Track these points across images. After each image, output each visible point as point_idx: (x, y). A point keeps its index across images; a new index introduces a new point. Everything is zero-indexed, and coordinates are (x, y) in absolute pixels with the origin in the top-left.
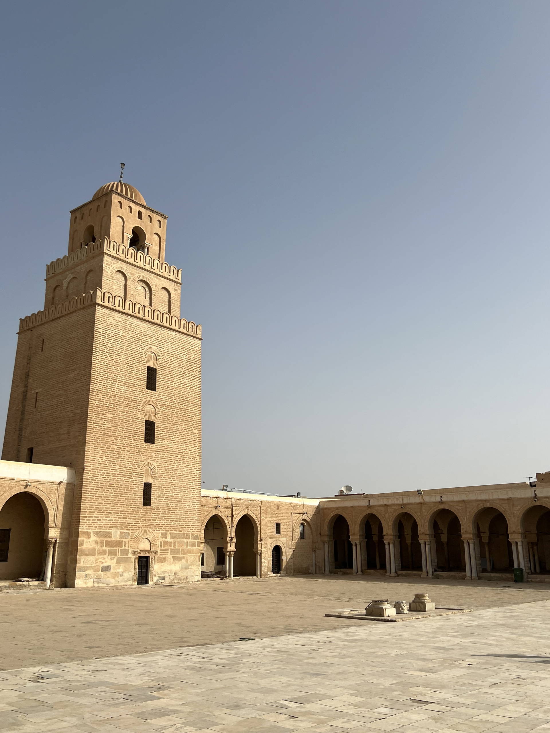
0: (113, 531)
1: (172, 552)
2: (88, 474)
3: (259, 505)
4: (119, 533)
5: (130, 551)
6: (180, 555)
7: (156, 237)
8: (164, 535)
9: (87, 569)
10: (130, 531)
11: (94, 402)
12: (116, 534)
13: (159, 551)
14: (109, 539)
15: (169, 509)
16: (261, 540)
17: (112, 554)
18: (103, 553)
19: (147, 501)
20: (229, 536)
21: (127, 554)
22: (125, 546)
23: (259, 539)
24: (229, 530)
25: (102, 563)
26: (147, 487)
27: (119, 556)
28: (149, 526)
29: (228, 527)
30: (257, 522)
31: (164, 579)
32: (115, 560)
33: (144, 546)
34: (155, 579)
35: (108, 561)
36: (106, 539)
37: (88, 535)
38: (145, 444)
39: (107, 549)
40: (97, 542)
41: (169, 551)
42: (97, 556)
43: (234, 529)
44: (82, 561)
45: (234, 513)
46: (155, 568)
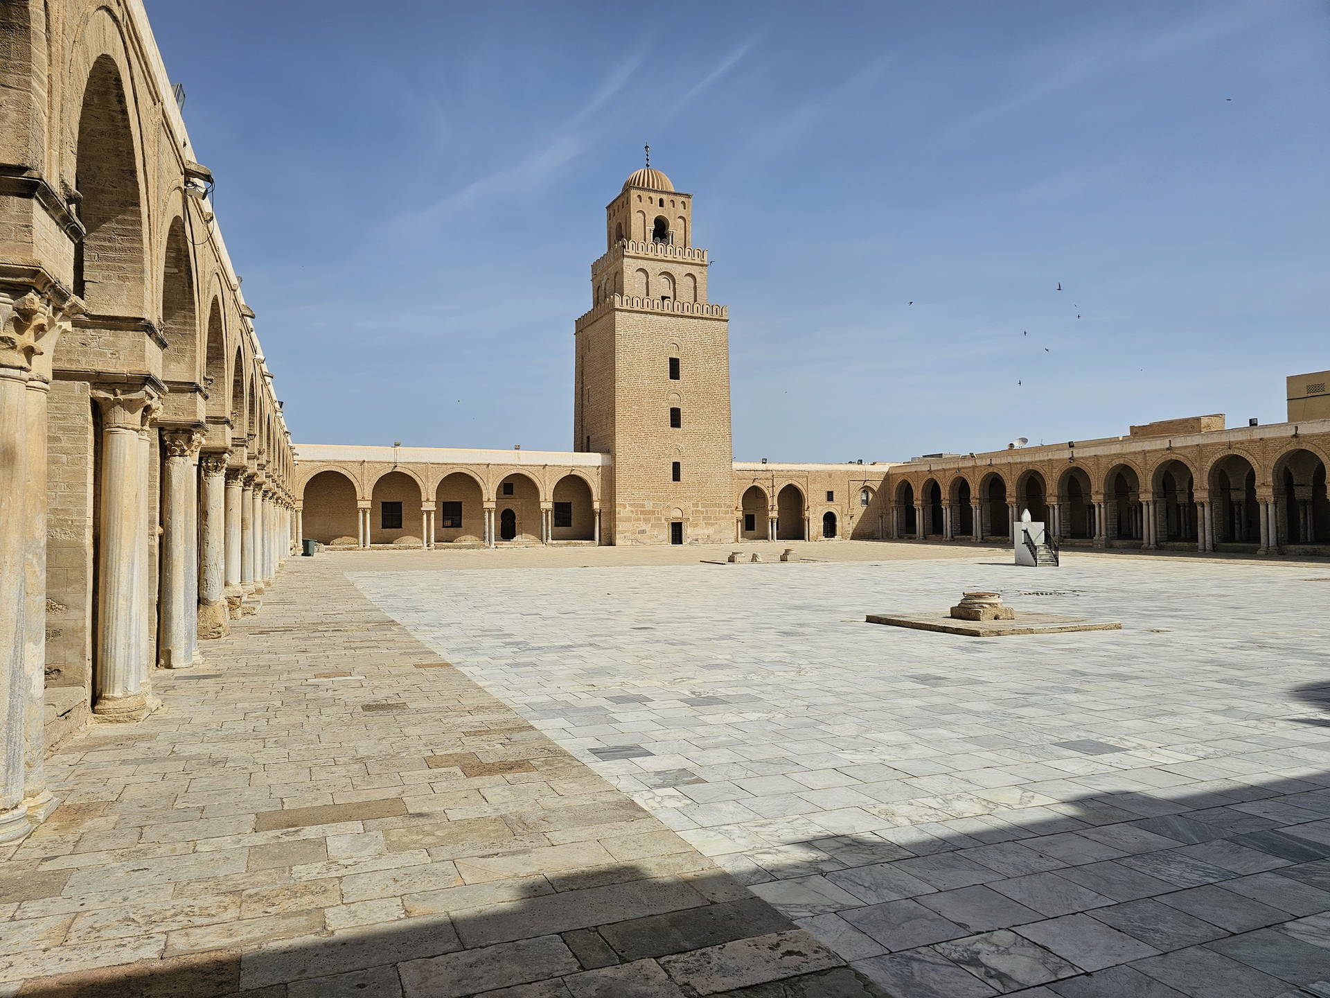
0: (646, 502)
1: (704, 519)
2: (620, 458)
3: (806, 475)
4: (651, 504)
5: (663, 518)
6: (713, 521)
7: (681, 221)
8: (696, 505)
9: (626, 531)
10: (662, 503)
11: (620, 398)
12: (649, 506)
13: (691, 518)
14: (643, 509)
15: (700, 483)
16: (808, 507)
17: (645, 520)
18: (639, 519)
19: (676, 477)
20: (770, 504)
21: (661, 521)
22: (658, 514)
23: (806, 507)
24: (770, 499)
25: (638, 527)
26: (676, 466)
27: (653, 521)
28: (680, 498)
29: (769, 496)
30: (804, 491)
31: (697, 541)
32: (650, 525)
33: (677, 514)
34: (689, 540)
35: (643, 526)
36: (639, 509)
37: (625, 507)
38: (671, 429)
39: (642, 517)
40: (632, 512)
41: (701, 518)
42: (633, 522)
43: (776, 498)
44: (620, 526)
45: (775, 484)
46: (688, 532)
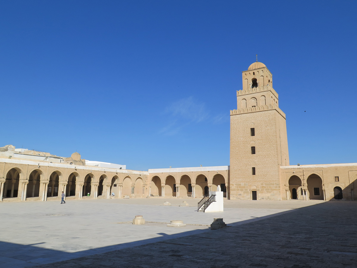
0: (241, 183)
1: (266, 190)
3: (322, 170)
4: (243, 184)
5: (248, 189)
6: (270, 191)
7: (262, 77)
8: (262, 184)
9: (234, 194)
10: (248, 183)
11: (231, 145)
13: (260, 189)
14: (240, 186)
16: (324, 184)
17: (242, 190)
19: (254, 173)
20: (303, 183)
21: (247, 190)
22: (246, 188)
25: (238, 193)
26: (254, 169)
27: (244, 190)
28: (255, 181)
29: (302, 180)
30: (321, 177)
31: (263, 199)
32: (243, 192)
33: (254, 188)
34: (259, 198)
35: (240, 192)
37: (233, 185)
38: (251, 155)
39: (240, 189)
40: (236, 187)
42: (236, 191)
43: (305, 181)
45: (305, 174)
46: (259, 195)
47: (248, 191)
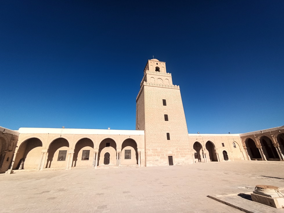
0: (158, 148)
1: (181, 154)
2: (147, 132)
3: (213, 137)
4: (160, 149)
5: (165, 154)
6: (184, 155)
7: (163, 68)
8: (177, 149)
9: (150, 160)
10: (164, 148)
11: (146, 111)
13: (176, 154)
14: (156, 151)
15: (177, 141)
16: (217, 149)
17: (158, 155)
19: (168, 138)
20: (203, 148)
22: (163, 153)
25: (155, 159)
26: (168, 135)
27: (161, 156)
28: (171, 146)
29: (202, 145)
30: (214, 143)
31: (179, 163)
32: (160, 158)
33: (170, 153)
34: (176, 163)
35: (157, 158)
37: (149, 150)
38: (165, 121)
39: (156, 154)
40: (152, 152)
42: (153, 157)
43: (205, 146)
44: (148, 158)
45: (204, 141)
46: (175, 160)
47: (165, 156)
